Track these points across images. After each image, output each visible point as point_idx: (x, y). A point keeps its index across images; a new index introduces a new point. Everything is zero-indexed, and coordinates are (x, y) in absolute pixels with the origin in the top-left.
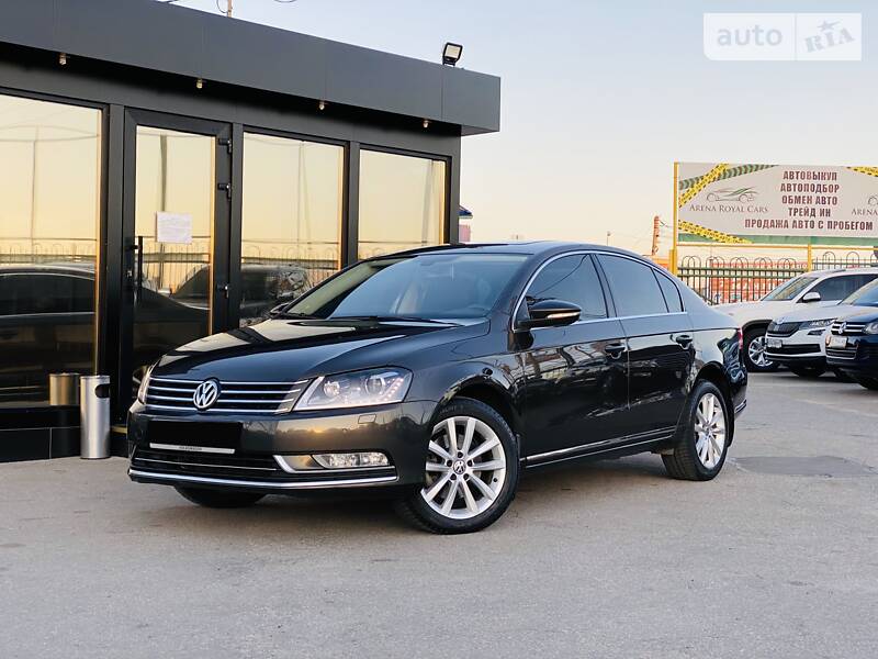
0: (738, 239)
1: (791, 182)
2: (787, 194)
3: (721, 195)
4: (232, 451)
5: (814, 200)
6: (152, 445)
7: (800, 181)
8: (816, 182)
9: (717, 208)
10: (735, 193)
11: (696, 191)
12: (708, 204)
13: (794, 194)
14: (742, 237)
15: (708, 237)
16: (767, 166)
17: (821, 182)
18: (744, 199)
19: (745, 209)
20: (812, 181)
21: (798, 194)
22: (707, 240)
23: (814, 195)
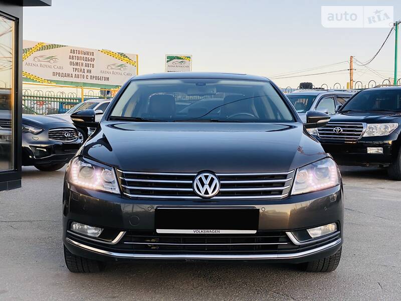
0: (49, 82)
1: (74, 55)
2: (72, 61)
3: (41, 59)
4: (254, 232)
5: (84, 65)
6: (159, 231)
7: (77, 55)
8: (85, 56)
9: (39, 65)
10: (48, 58)
11: (28, 55)
12: (34, 63)
13: (75, 61)
14: (51, 81)
15: (35, 80)
16: (63, 46)
17: (87, 56)
18: (52, 61)
19: (52, 67)
20: (83, 56)
21: (76, 61)
22: (34, 81)
23: (84, 62)
